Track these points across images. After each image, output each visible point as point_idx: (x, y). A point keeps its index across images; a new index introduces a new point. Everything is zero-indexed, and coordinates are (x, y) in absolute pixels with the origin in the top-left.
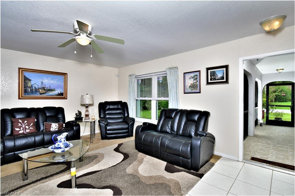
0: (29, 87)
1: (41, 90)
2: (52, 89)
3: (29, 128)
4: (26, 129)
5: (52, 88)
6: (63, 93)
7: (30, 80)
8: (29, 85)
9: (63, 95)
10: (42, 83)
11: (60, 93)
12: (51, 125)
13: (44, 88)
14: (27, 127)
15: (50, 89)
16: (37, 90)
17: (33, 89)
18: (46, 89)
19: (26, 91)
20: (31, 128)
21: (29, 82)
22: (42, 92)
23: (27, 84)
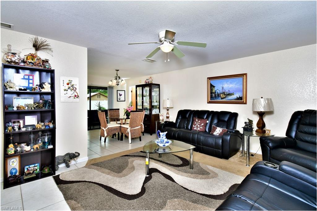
0: (214, 93)
1: (221, 95)
2: (231, 94)
3: (200, 127)
4: (198, 127)
5: (231, 92)
6: (242, 97)
7: (214, 87)
8: (214, 91)
9: (242, 100)
10: (223, 88)
11: (238, 97)
13: (224, 93)
15: (229, 94)
16: (219, 95)
17: (216, 95)
18: (225, 93)
19: (211, 97)
20: (201, 127)
21: (214, 89)
22: (223, 97)
23: (212, 90)
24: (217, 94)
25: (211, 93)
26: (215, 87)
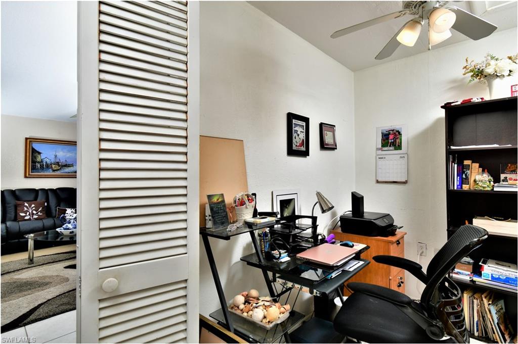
0: (38, 162)
1: (53, 166)
2: (69, 165)
3: (37, 213)
4: (33, 214)
5: (69, 162)
8: (39, 159)
10: (56, 156)
12: (66, 210)
13: (58, 164)
14: (35, 212)
15: (66, 164)
16: (48, 166)
17: (43, 165)
18: (60, 164)
19: (34, 168)
20: (39, 213)
21: (39, 156)
22: (55, 169)
23: (36, 158)
24: (45, 164)
25: (34, 162)
26: (41, 154)
